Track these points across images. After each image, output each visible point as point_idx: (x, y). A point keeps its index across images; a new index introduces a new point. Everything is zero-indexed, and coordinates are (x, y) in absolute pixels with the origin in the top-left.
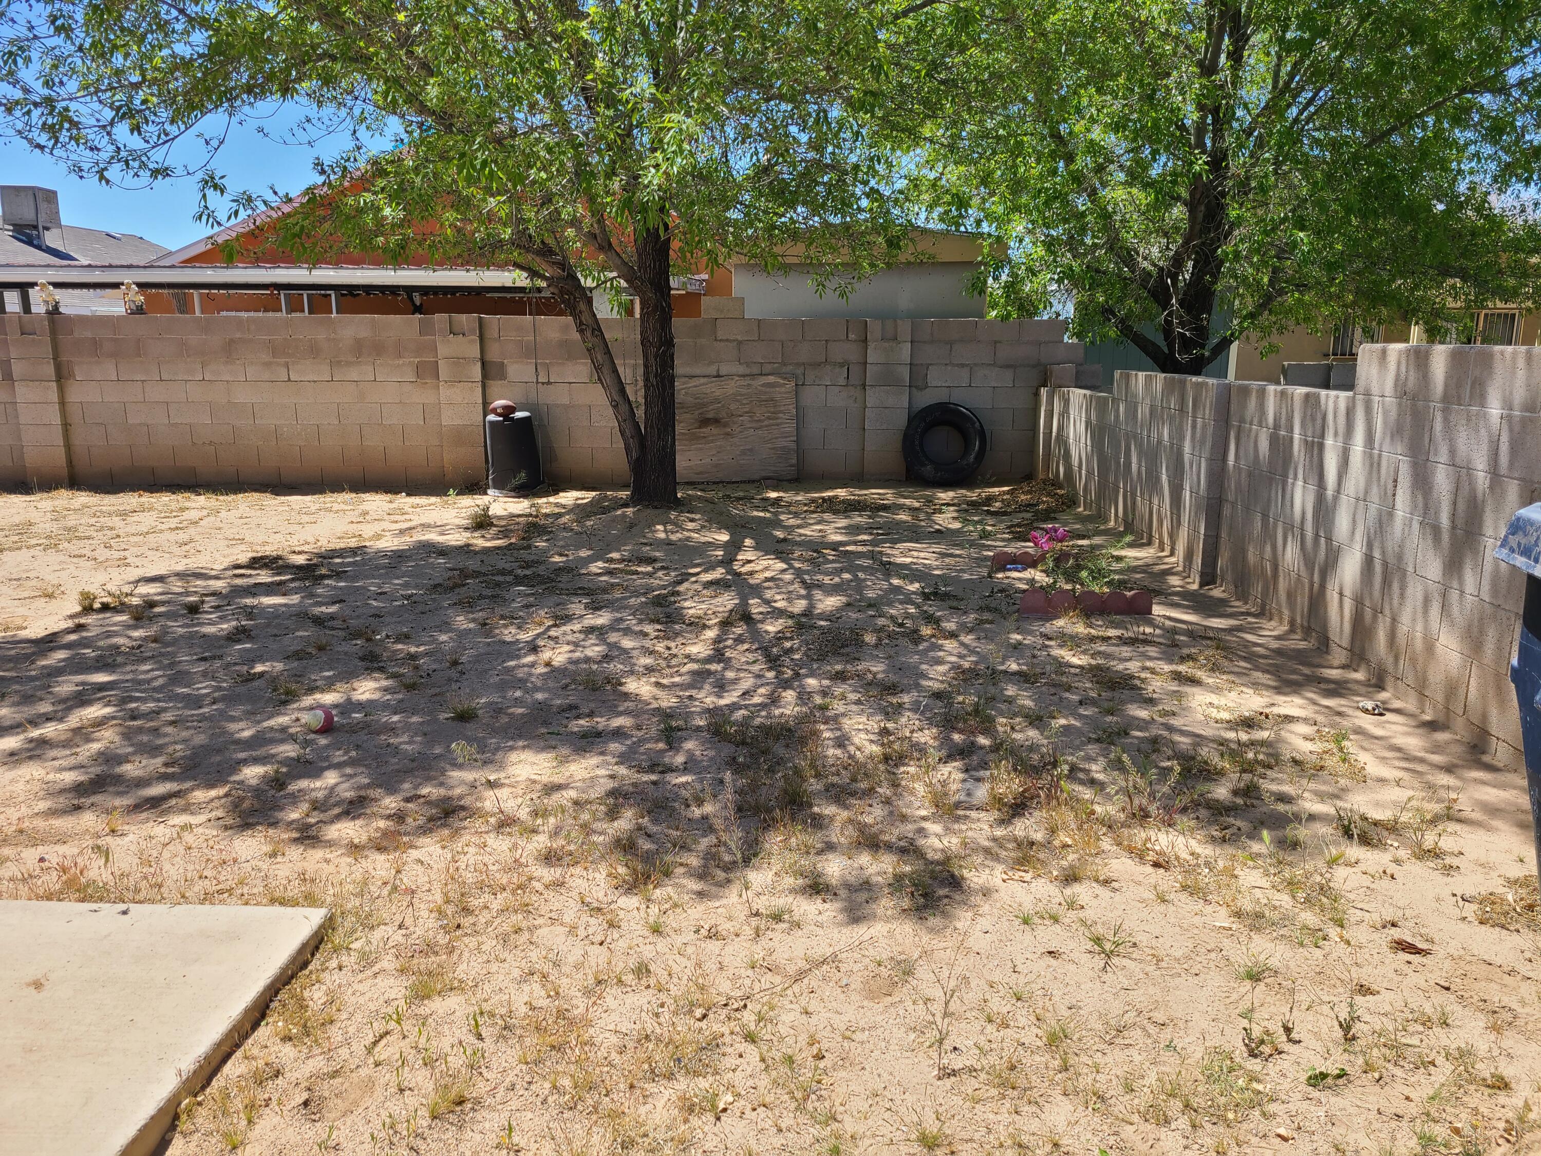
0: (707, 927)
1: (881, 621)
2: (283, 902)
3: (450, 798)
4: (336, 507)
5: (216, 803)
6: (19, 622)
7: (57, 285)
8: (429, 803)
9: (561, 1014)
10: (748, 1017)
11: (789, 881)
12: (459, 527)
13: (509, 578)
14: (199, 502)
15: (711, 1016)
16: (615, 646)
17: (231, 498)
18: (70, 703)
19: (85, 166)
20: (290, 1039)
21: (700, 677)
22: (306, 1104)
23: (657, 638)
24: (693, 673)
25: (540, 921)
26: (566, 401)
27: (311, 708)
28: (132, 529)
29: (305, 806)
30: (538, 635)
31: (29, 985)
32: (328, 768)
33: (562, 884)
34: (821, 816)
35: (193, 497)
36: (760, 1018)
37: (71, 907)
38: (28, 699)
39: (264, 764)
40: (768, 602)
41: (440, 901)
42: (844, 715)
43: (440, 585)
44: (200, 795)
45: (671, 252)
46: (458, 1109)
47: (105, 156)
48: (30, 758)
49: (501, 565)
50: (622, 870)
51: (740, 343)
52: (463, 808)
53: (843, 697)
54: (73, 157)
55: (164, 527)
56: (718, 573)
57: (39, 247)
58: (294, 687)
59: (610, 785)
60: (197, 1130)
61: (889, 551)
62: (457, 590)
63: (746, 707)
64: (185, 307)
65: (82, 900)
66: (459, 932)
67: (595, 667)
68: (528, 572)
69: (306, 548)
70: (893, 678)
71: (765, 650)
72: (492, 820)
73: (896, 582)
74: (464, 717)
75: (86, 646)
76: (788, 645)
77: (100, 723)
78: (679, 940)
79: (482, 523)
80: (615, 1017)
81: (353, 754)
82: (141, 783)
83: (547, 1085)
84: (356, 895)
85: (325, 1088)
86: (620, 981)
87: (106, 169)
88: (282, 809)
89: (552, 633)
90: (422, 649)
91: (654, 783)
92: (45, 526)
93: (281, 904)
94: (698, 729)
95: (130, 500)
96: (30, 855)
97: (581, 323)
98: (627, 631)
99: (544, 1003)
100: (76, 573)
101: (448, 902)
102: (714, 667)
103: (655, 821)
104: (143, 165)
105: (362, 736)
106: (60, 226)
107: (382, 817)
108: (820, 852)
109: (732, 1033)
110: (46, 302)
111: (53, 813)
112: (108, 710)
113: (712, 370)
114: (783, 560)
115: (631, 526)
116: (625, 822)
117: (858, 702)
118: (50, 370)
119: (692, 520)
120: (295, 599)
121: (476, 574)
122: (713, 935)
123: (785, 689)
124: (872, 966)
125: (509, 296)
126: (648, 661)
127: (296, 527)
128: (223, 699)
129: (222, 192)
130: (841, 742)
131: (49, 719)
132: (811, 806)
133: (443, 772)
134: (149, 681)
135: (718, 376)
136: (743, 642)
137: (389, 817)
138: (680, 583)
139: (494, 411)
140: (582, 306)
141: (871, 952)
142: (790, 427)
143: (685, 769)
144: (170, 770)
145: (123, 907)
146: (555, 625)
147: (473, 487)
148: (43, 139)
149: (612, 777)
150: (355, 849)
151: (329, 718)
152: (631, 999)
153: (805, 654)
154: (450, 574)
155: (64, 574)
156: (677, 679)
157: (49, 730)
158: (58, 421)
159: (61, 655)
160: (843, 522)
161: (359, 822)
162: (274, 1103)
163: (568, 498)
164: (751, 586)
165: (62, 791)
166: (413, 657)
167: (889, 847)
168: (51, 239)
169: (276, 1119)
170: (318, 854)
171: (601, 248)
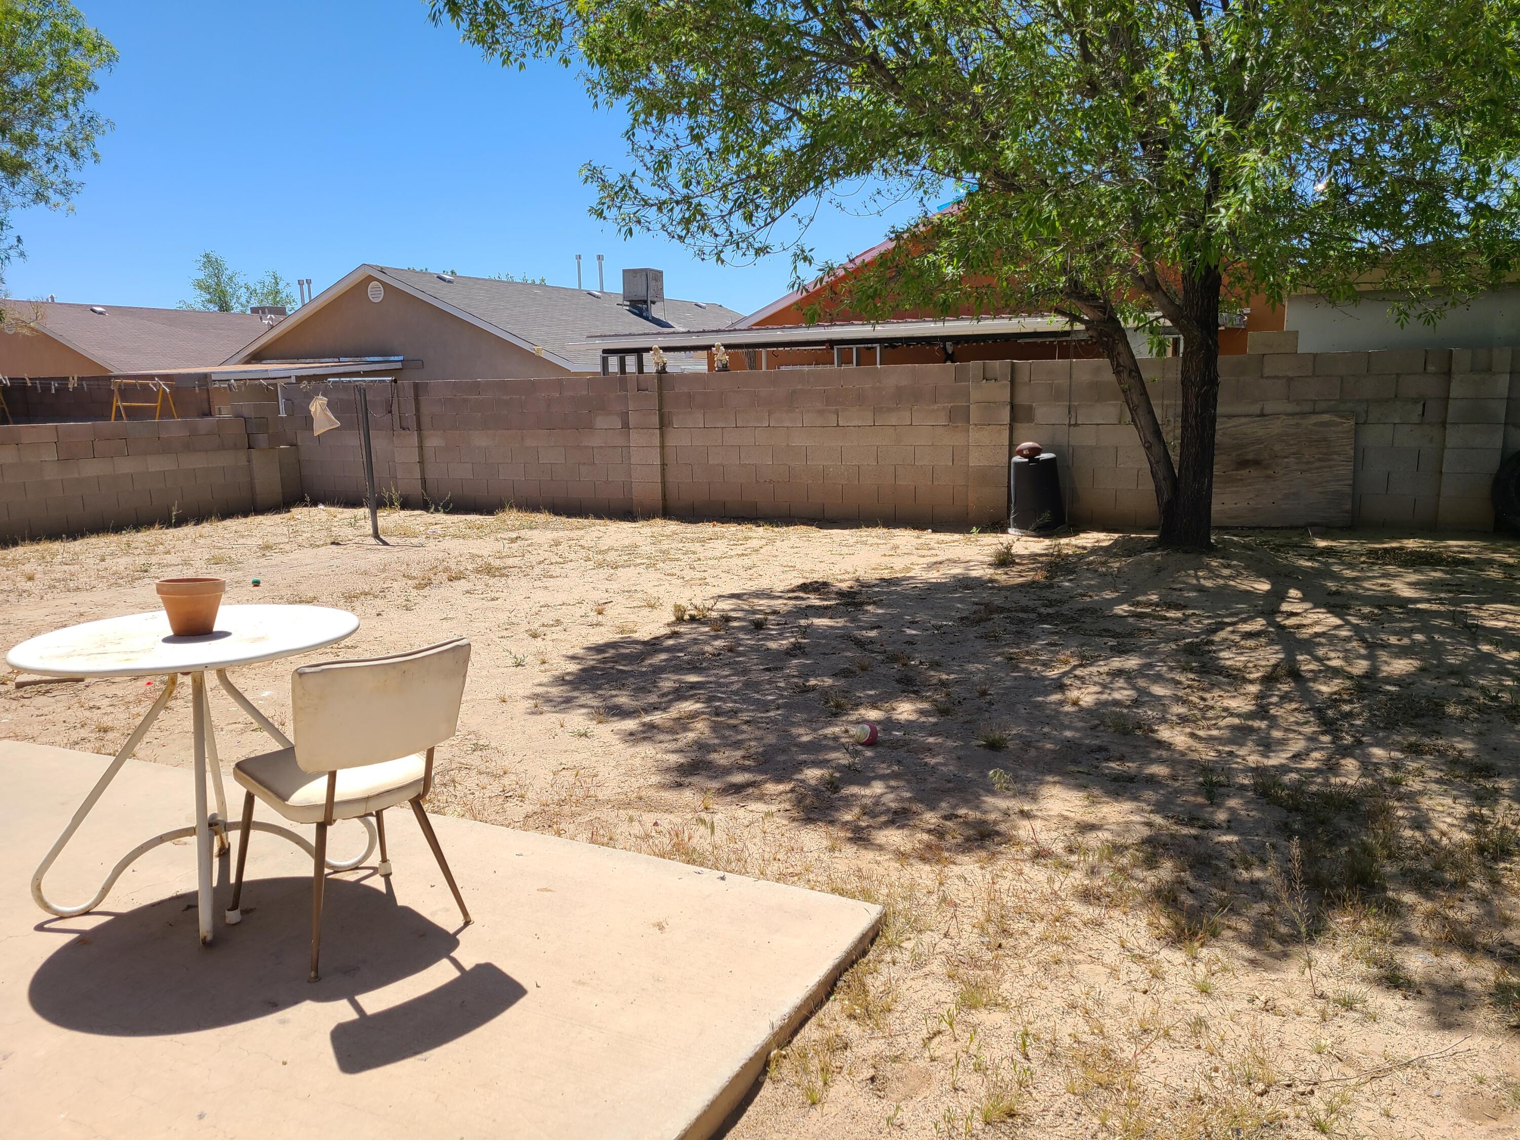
0: (1263, 998)
1: (1466, 692)
2: (842, 893)
3: (985, 822)
4: (871, 540)
5: (784, 797)
6: (631, 626)
7: (666, 349)
8: (966, 823)
9: (1107, 1054)
10: (1317, 1103)
11: (1360, 968)
12: (982, 563)
13: (1033, 616)
14: (759, 534)
15: (1272, 1093)
16: (1143, 692)
17: (784, 529)
18: (670, 697)
19: (707, 250)
20: (855, 1018)
21: (1240, 734)
22: (872, 1079)
23: (1189, 687)
24: (1233, 728)
25: (1078, 957)
26: (1092, 442)
27: (857, 722)
28: (709, 554)
29: (857, 810)
30: (1065, 674)
31: (654, 925)
32: (875, 778)
33: (1101, 925)
34: (1399, 903)
35: (754, 528)
36: (1331, 1110)
37: (678, 866)
38: (641, 690)
39: (821, 768)
40: (1319, 660)
41: (982, 919)
42: (1421, 793)
43: (966, 618)
44: (771, 788)
45: (1222, 288)
46: (1010, 1120)
47: (722, 240)
48: (644, 739)
49: (1025, 602)
50: (1164, 921)
51: (1290, 379)
52: (998, 833)
53: (1420, 773)
54: (699, 243)
55: (733, 553)
56: (1258, 624)
57: (647, 318)
58: (843, 701)
59: (1146, 832)
60: (783, 1080)
61: (1474, 613)
62: (982, 624)
63: (1297, 771)
64: (754, 364)
65: (688, 862)
66: (1000, 952)
67: (1125, 711)
68: (1050, 611)
69: (846, 577)
70: (1486, 758)
71: (1319, 713)
72: (1028, 849)
73: (1486, 648)
74: (994, 746)
75: (680, 651)
76: (1346, 708)
77: (694, 716)
78: (1231, 1006)
79: (1005, 560)
80: (1163, 1069)
81: (896, 768)
82: (727, 771)
83: (1096, 1121)
84: (904, 898)
85: (888, 1069)
86: (1167, 1035)
87: (722, 251)
88: (838, 810)
89: (1078, 672)
90: (952, 676)
91: (1196, 837)
92: (647, 549)
93: (840, 894)
94: (1243, 787)
95: (707, 529)
96: (649, 818)
97: (1118, 365)
98: (1158, 679)
99: (1089, 1039)
100: (669, 589)
101: (988, 920)
102: (1257, 724)
103: (1198, 877)
104: (750, 245)
105: (902, 753)
106: (662, 299)
107: (923, 830)
108: (1397, 943)
109: (1298, 1117)
110: (657, 364)
111: (663, 787)
112: (698, 706)
113: (1256, 409)
114: (1337, 615)
115: (1159, 570)
116: (1166, 871)
117: (1439, 781)
118: (656, 419)
119: (1228, 566)
120: (840, 622)
121: (1000, 610)
122: (1269, 1008)
123: (1344, 756)
124: (1470, 1082)
125: (1039, 340)
126: (1181, 710)
127: (839, 558)
128: (785, 706)
129: (810, 263)
130: (1421, 823)
131: (656, 709)
132: (1384, 889)
133: (978, 797)
134: (727, 685)
135: (1262, 415)
136: (1291, 700)
137: (929, 831)
138: (1214, 631)
139: (1020, 453)
140: (1121, 348)
141: (1469, 1066)
142: (1345, 470)
143: (1229, 827)
144: (747, 763)
145: (721, 873)
146: (1081, 665)
147: (997, 525)
148: (680, 230)
149: (1149, 824)
150: (901, 856)
151: (874, 732)
152: (1179, 1055)
153: (1368, 720)
154: (975, 607)
155: (662, 589)
156: (1215, 733)
157: (657, 717)
158: (658, 462)
159: (663, 656)
160: (1414, 577)
161: (906, 832)
162: (845, 1072)
163: (1089, 539)
164: (1299, 641)
165: (668, 770)
166: (943, 684)
167: (1489, 952)
168: (656, 311)
169: (848, 1087)
170: (868, 855)
171: (1148, 289)
